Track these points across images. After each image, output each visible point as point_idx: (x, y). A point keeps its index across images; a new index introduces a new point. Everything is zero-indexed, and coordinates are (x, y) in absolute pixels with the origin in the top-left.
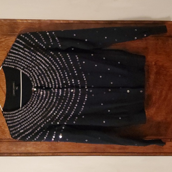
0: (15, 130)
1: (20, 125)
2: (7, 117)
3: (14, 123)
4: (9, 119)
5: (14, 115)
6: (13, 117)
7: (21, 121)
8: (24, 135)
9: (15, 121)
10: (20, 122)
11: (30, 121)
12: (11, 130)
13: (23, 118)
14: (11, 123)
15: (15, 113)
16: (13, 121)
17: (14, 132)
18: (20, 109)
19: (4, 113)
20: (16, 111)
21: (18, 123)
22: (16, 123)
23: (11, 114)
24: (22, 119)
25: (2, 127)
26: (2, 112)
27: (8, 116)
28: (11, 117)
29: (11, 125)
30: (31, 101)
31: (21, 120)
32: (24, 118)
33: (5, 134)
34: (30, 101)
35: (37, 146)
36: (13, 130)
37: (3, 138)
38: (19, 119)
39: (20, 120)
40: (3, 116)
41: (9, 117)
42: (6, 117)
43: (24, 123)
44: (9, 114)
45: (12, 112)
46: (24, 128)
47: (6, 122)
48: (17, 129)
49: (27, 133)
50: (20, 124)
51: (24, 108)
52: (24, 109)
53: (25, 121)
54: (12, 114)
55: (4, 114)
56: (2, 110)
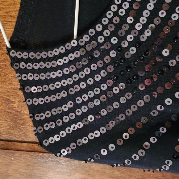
0: (54, 118)
1: (70, 105)
2: (26, 71)
3: (50, 93)
4: (31, 77)
5: (49, 65)
6: (45, 70)
7: (77, 88)
8: (84, 141)
9: (52, 87)
10: (72, 91)
11: (107, 90)
12: (37, 119)
13: (85, 79)
14: (38, 95)
15: (56, 58)
16: (45, 88)
17: (47, 127)
18: (74, 43)
19: (13, 55)
20: (57, 51)
21: (63, 94)
22: (57, 97)
23: (39, 61)
24: (80, 80)
25: (14, 102)
26: (9, 50)
27: (30, 66)
28: (39, 71)
29: (39, 101)
30: (116, 14)
31: (75, 83)
32: (87, 77)
33: (22, 125)
34: (109, 14)
35: (123, 175)
36: (47, 120)
37: (15, 139)
38: (67, 82)
39: (72, 86)
40: (12, 64)
41: (33, 71)
42: (20, 71)
43: (86, 97)
44: (33, 61)
45: (43, 55)
46: (85, 115)
47: (23, 88)
48: (60, 116)
49: (96, 134)
50: (71, 98)
51: (86, 38)
52: (86, 43)
53: (90, 88)
54: (42, 60)
55: (14, 61)
56: (8, 45)
